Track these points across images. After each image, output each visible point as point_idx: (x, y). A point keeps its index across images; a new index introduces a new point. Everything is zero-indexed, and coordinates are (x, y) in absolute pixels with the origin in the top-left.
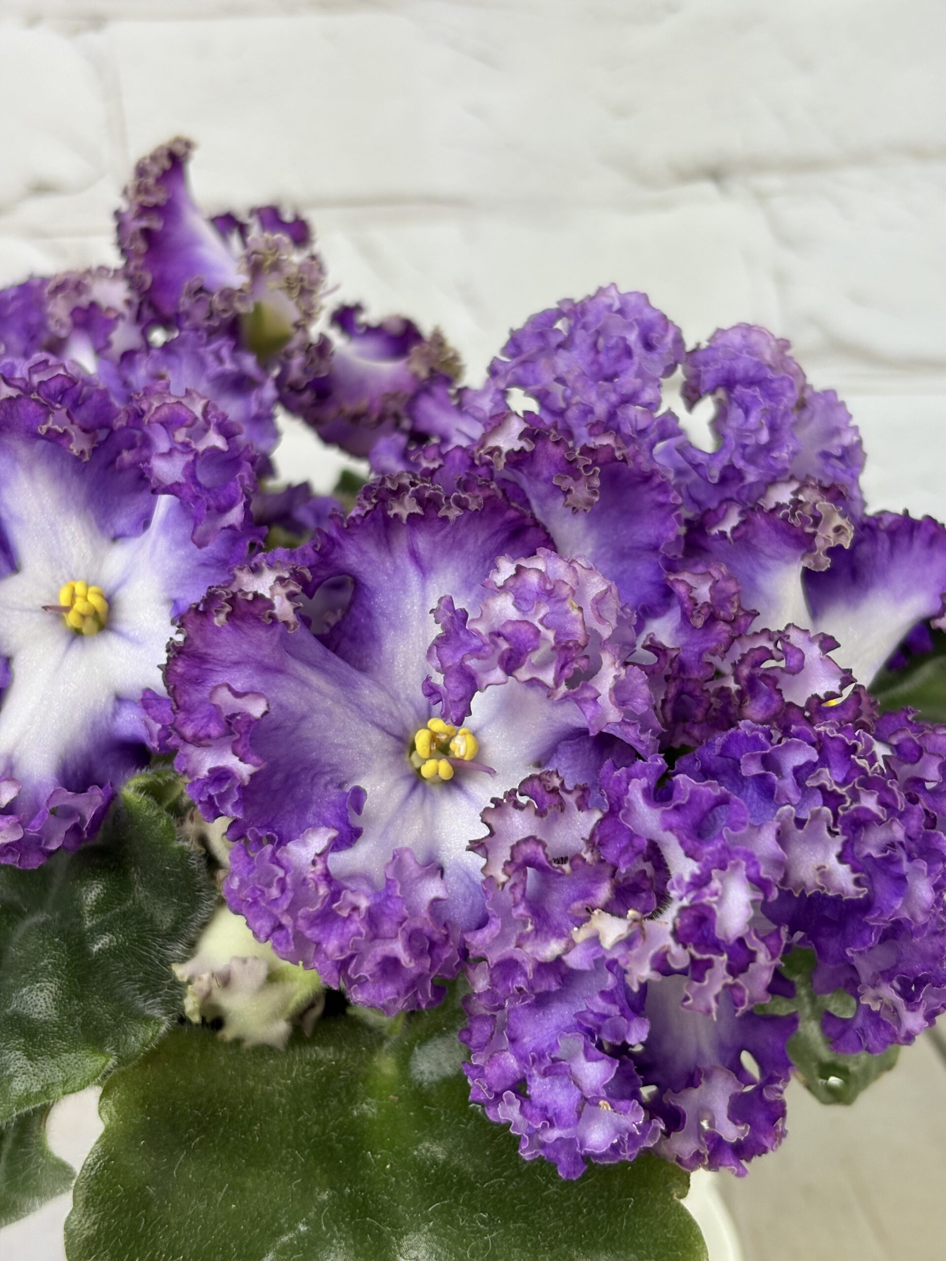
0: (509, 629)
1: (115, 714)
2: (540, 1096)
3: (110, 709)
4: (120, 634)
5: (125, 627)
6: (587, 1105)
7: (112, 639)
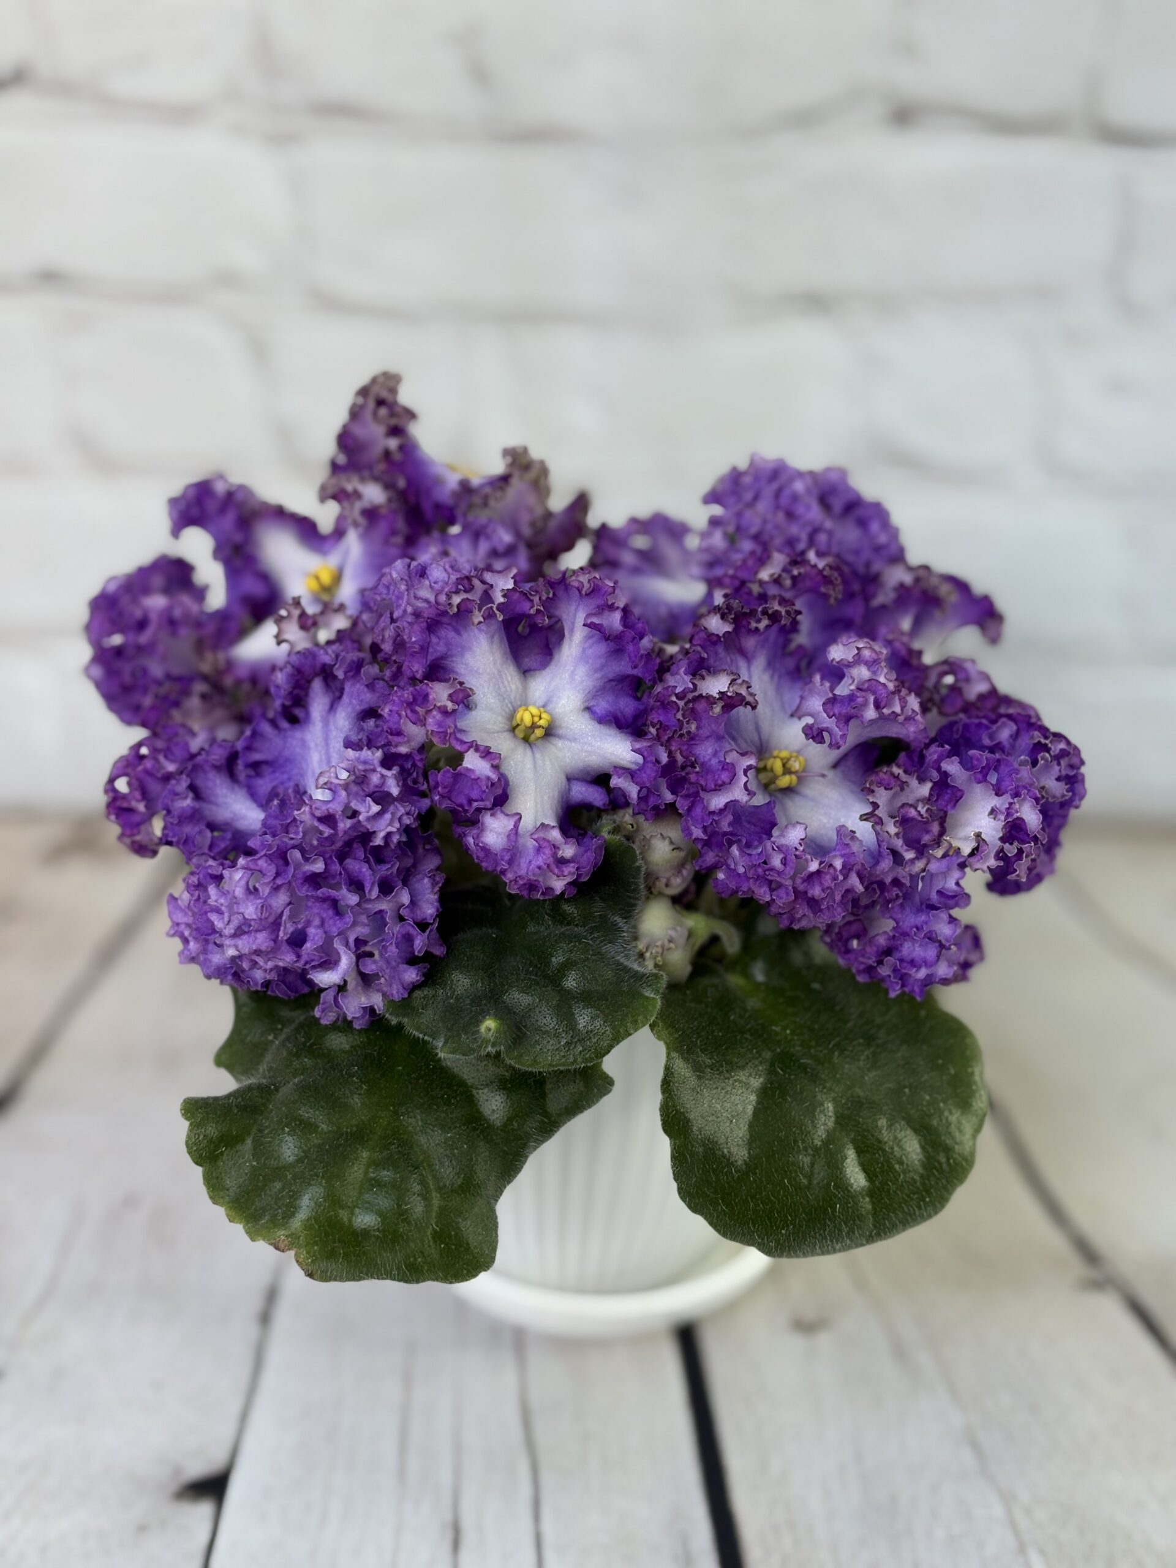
0: (866, 685)
1: (570, 790)
2: (909, 955)
3: (567, 787)
4: (559, 737)
5: (561, 732)
6: (944, 950)
7: (555, 741)
